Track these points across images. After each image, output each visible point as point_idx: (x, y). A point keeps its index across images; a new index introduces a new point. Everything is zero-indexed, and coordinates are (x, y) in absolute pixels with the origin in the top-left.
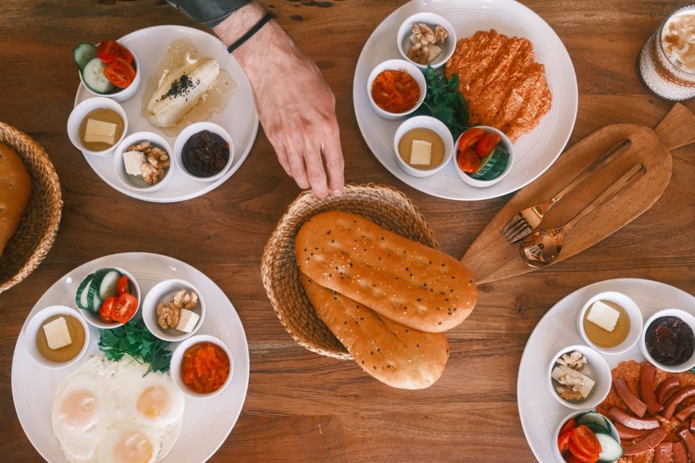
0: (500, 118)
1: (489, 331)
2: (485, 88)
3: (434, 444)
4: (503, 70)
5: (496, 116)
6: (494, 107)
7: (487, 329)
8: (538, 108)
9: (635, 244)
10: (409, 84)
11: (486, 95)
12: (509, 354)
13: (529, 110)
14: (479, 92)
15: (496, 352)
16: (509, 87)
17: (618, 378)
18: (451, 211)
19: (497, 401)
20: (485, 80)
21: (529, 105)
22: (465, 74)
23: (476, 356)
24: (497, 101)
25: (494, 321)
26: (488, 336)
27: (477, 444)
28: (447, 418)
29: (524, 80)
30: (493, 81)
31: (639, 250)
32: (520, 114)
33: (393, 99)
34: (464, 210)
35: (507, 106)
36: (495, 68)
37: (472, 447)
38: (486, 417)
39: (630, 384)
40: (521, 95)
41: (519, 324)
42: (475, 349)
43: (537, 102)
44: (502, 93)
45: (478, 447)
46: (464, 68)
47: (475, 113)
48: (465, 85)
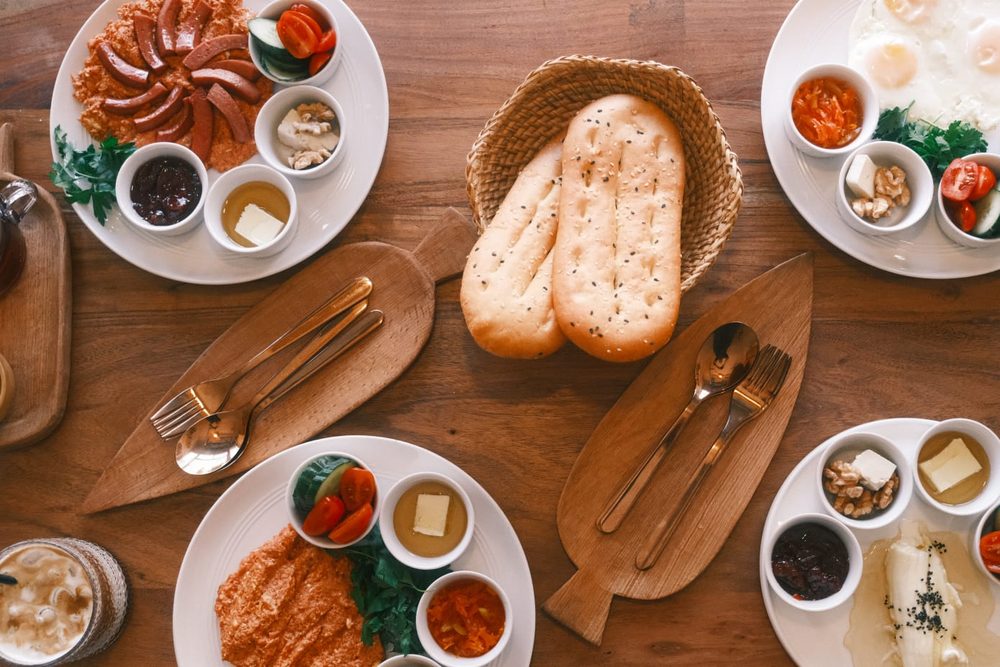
0: (302, 569)
1: (419, 218)
2: (323, 618)
3: (505, 61)
4: (290, 651)
5: (308, 572)
6: (310, 588)
7: (421, 221)
8: (239, 586)
9: (191, 347)
10: (445, 628)
11: (321, 608)
12: (391, 186)
13: (254, 580)
14: (332, 613)
15: (410, 188)
16: (283, 620)
17: (243, 143)
18: (468, 400)
19: (414, 120)
20: (320, 635)
21: (254, 587)
22: (351, 649)
23: (440, 182)
24: (304, 597)
25: (410, 232)
26: (421, 210)
27: (445, 61)
28: (485, 97)
29: (257, 629)
30: (308, 631)
31: (187, 337)
32: (270, 574)
33: (472, 605)
34: (447, 402)
35: (288, 586)
36: (302, 654)
37: (452, 58)
38: (429, 97)
39: (227, 134)
40: (266, 606)
41: (374, 228)
42: (442, 193)
43: (241, 595)
44: (296, 610)
45: (444, 57)
46: (352, 659)
47: (340, 578)
48: (353, 627)
